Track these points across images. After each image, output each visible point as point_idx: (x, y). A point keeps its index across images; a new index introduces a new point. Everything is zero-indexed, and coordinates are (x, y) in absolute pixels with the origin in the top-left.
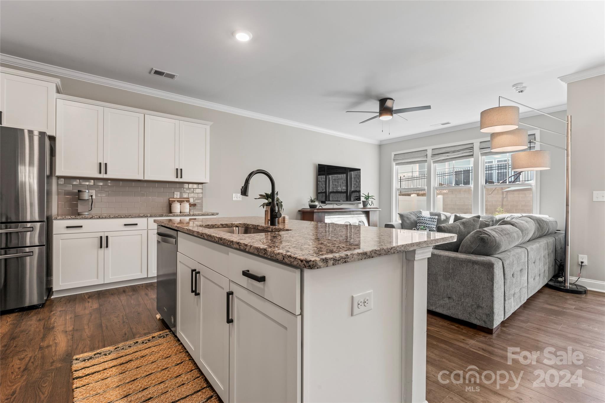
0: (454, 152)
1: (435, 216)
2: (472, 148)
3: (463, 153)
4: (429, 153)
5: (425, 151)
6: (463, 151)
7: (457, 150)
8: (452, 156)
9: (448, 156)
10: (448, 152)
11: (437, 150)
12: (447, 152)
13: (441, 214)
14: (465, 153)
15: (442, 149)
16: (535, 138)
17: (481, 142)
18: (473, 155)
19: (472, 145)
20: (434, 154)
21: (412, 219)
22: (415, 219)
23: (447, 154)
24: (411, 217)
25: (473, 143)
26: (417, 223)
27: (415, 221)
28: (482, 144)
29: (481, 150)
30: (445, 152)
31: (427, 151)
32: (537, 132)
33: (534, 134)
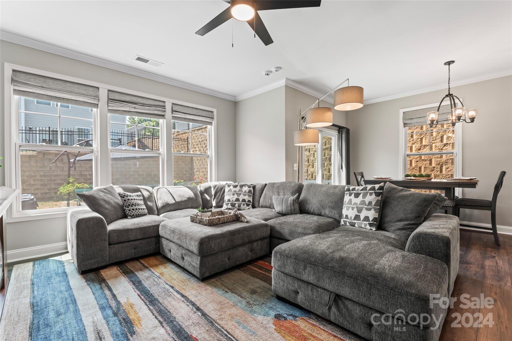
0: (143, 105)
2: (164, 107)
3: (155, 110)
4: (103, 94)
5: (95, 89)
6: (155, 108)
7: (147, 104)
8: (141, 109)
9: (135, 108)
10: (135, 102)
11: (117, 94)
12: (133, 101)
13: (141, 189)
14: (157, 110)
15: (123, 95)
16: (213, 115)
17: (173, 104)
18: (163, 116)
19: (164, 104)
20: (113, 98)
21: (111, 201)
22: (116, 200)
23: (134, 106)
24: (109, 197)
25: (164, 102)
26: (123, 207)
27: (118, 204)
28: (174, 106)
29: (174, 112)
30: (131, 101)
31: (97, 90)
32: (215, 111)
33: (212, 112)
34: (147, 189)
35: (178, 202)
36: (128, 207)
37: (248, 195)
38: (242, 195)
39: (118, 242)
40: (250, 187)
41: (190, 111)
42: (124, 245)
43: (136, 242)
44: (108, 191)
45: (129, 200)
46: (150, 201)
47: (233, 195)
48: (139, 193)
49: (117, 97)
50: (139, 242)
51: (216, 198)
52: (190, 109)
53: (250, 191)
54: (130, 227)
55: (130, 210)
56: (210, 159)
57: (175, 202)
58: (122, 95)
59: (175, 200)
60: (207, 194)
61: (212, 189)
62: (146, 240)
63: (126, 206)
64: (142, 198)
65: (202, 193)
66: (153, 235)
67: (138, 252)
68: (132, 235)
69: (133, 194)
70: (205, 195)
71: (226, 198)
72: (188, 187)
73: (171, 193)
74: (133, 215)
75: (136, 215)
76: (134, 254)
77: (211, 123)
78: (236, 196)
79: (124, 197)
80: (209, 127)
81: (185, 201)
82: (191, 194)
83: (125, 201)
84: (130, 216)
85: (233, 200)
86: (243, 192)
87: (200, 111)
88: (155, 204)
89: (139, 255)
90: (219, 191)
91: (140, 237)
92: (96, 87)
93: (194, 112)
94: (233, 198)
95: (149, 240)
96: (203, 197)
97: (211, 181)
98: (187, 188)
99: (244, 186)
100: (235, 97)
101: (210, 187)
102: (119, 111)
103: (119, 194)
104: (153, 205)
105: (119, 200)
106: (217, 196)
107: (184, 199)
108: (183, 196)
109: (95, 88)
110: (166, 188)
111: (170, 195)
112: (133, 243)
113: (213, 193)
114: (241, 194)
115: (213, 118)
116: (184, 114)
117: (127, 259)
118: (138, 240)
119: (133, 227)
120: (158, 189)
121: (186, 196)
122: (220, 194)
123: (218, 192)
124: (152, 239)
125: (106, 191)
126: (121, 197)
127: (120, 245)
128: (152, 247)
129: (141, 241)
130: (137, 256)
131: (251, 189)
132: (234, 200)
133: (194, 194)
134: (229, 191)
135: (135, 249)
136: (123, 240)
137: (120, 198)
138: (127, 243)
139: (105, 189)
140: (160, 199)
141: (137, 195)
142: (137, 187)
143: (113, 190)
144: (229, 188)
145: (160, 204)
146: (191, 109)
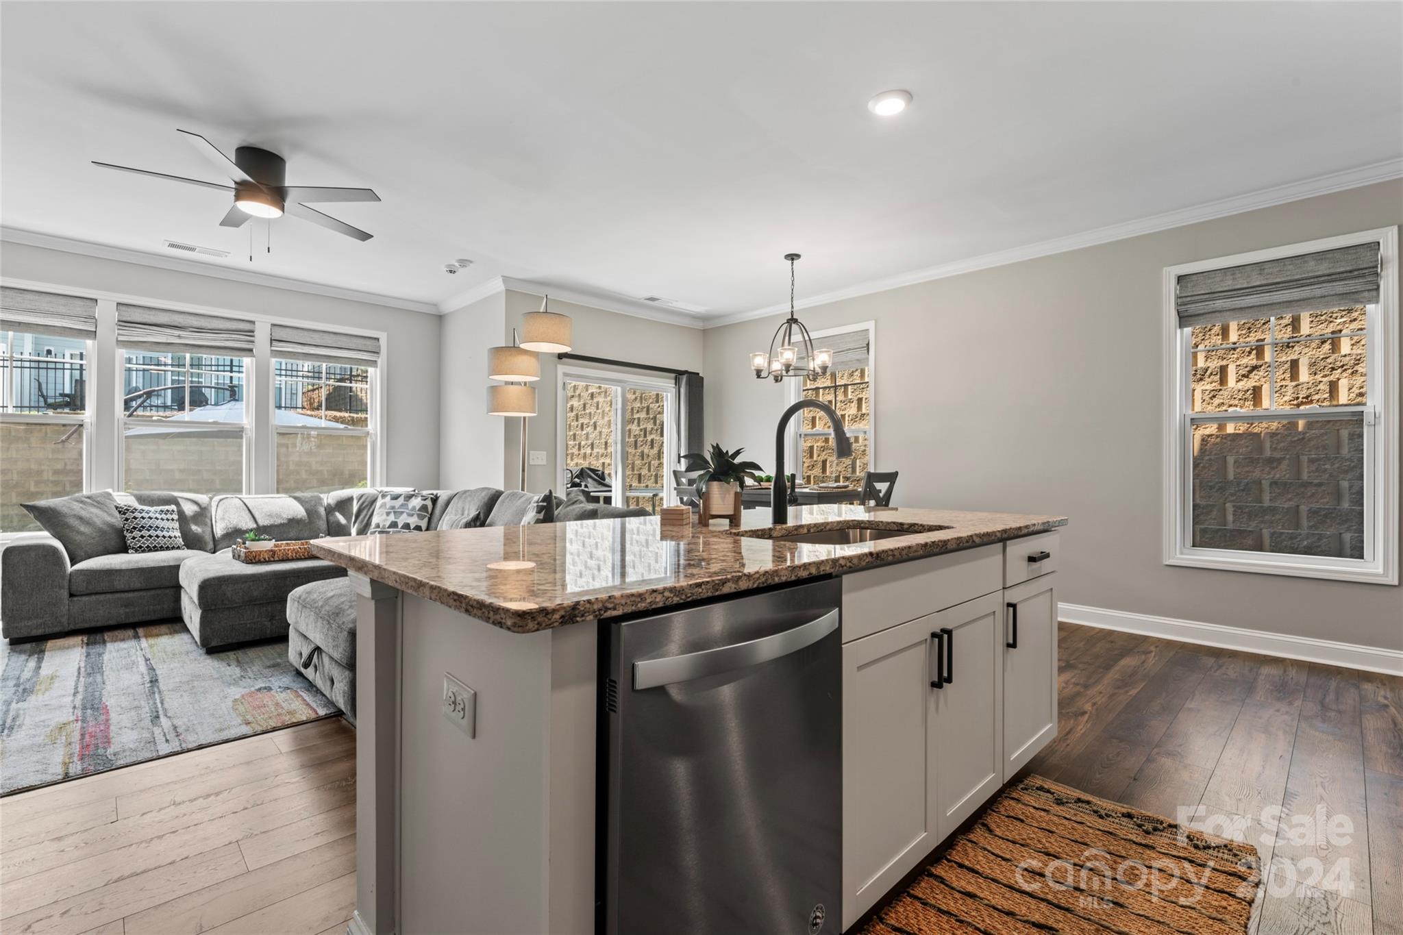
0: (200, 330)
1: (150, 506)
2: (251, 332)
3: (228, 340)
4: (106, 313)
5: (87, 303)
6: (228, 336)
7: (210, 327)
8: (194, 339)
9: (179, 337)
10: (180, 325)
11: (140, 310)
13: (180, 500)
15: (153, 312)
16: (379, 347)
17: (273, 325)
18: (251, 350)
19: (252, 325)
20: (129, 319)
21: (96, 520)
22: (109, 519)
23: (177, 332)
24: (91, 513)
25: (253, 322)
26: (123, 531)
27: (112, 526)
28: (276, 329)
29: (274, 343)
30: (169, 324)
31: (93, 304)
32: (383, 337)
33: (378, 339)
34: (196, 499)
35: (264, 527)
36: (132, 532)
37: (418, 515)
38: (405, 515)
39: (89, 592)
40: (425, 500)
41: (317, 339)
42: (102, 597)
43: (130, 595)
44: (94, 501)
45: (135, 518)
46: (196, 524)
47: (388, 514)
48: (173, 507)
49: (137, 316)
50: (136, 594)
51: (358, 521)
52: (316, 336)
53: (424, 508)
54: (118, 567)
55: (134, 538)
56: (371, 438)
57: (255, 526)
58: (151, 313)
59: (256, 522)
60: (340, 513)
61: (355, 502)
62: (153, 592)
63: (128, 530)
64: (176, 517)
65: (330, 510)
66: (168, 584)
67: (134, 612)
68: (119, 580)
69: (152, 509)
70: (337, 514)
71: (375, 520)
72: (296, 498)
73: (250, 508)
74: (140, 547)
75: (148, 547)
76: (123, 616)
77: (374, 363)
78: (392, 518)
79: (125, 514)
80: (371, 370)
81: (282, 525)
82: (299, 511)
83: (127, 519)
84: (133, 548)
85: (384, 525)
86: (408, 509)
87: (344, 339)
88: (210, 529)
89: (136, 620)
90: (366, 506)
91: (138, 585)
92: (91, 299)
93: (329, 340)
94: (386, 520)
95: (159, 592)
96: (331, 518)
97: (373, 485)
98: (293, 500)
99: (414, 497)
100: (435, 305)
101: (350, 499)
102: (144, 345)
103: (117, 508)
104: (203, 532)
105: (117, 520)
106: (361, 517)
107: (279, 521)
108: (278, 516)
109: (88, 301)
110: (240, 499)
111: (247, 511)
112: (123, 595)
113: (355, 508)
114: (403, 512)
115: (377, 353)
116: (300, 346)
117: (106, 624)
118: (134, 591)
119: (124, 567)
120: (221, 500)
121: (285, 516)
122: (367, 512)
123: (365, 508)
124: (167, 591)
125: (88, 500)
126: (120, 512)
127: (94, 598)
128: (166, 606)
129: (142, 593)
130: (132, 620)
131: (429, 503)
132: (388, 524)
133: (307, 511)
134: (381, 507)
135: (125, 606)
136: (99, 589)
137: (118, 515)
138: (109, 596)
139: (89, 498)
140: (223, 519)
141: (162, 511)
142: (173, 496)
143: (109, 499)
144: (383, 501)
145: (219, 531)
146: (321, 334)
